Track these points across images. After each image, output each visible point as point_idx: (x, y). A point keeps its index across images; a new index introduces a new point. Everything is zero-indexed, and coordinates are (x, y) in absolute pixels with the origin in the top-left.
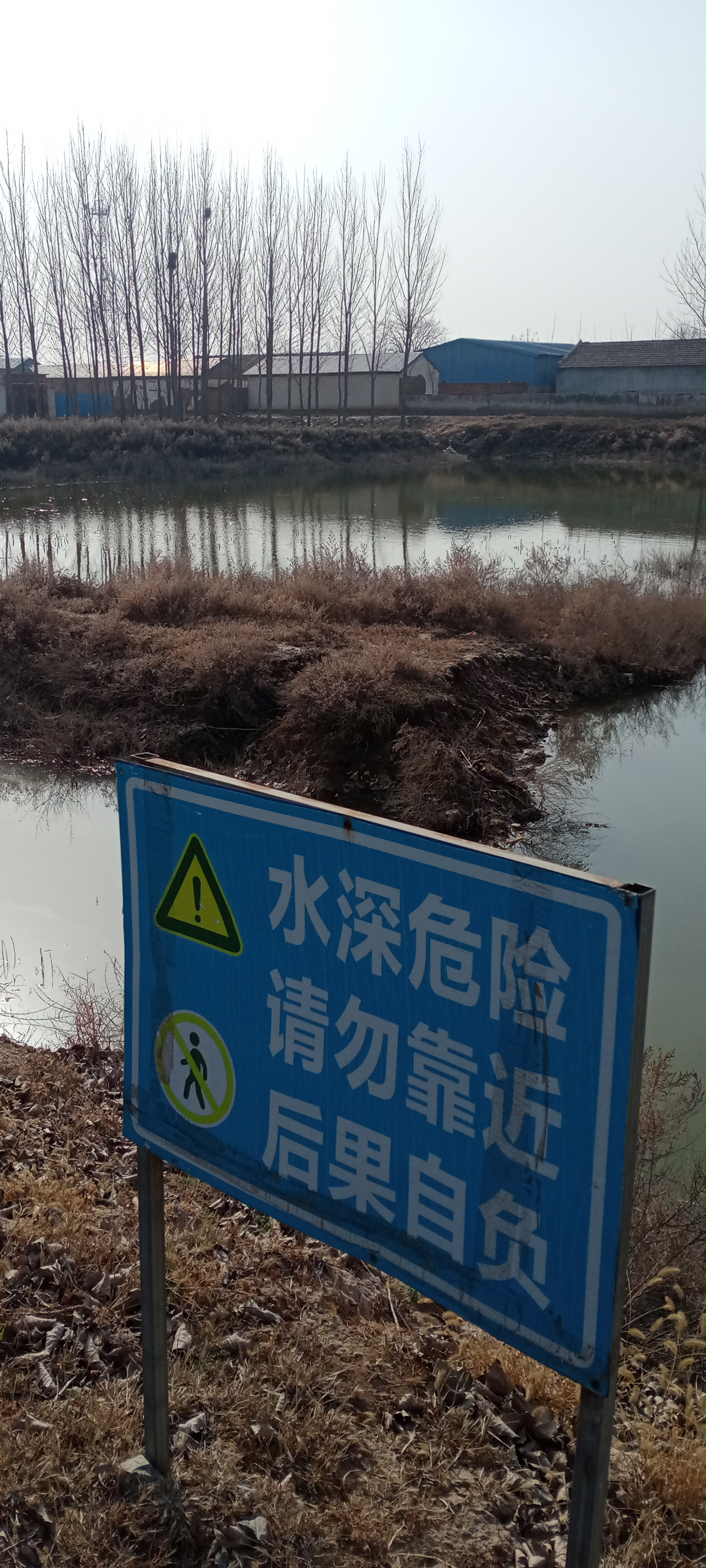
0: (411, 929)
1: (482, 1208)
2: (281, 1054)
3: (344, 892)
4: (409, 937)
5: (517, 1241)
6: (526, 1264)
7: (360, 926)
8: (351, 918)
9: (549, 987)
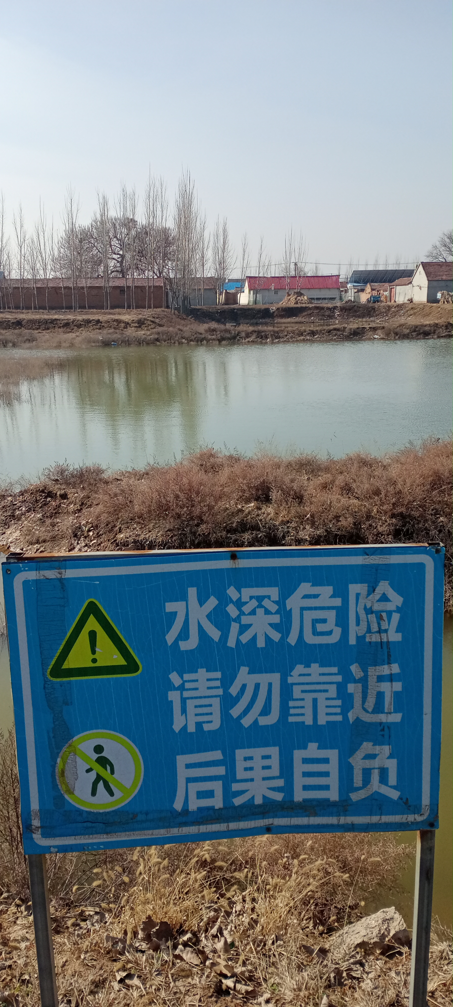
0: (288, 609)
1: (350, 760)
2: (185, 727)
3: (231, 601)
4: (286, 615)
5: (376, 768)
6: (383, 779)
7: (245, 620)
8: (239, 617)
9: (389, 614)
